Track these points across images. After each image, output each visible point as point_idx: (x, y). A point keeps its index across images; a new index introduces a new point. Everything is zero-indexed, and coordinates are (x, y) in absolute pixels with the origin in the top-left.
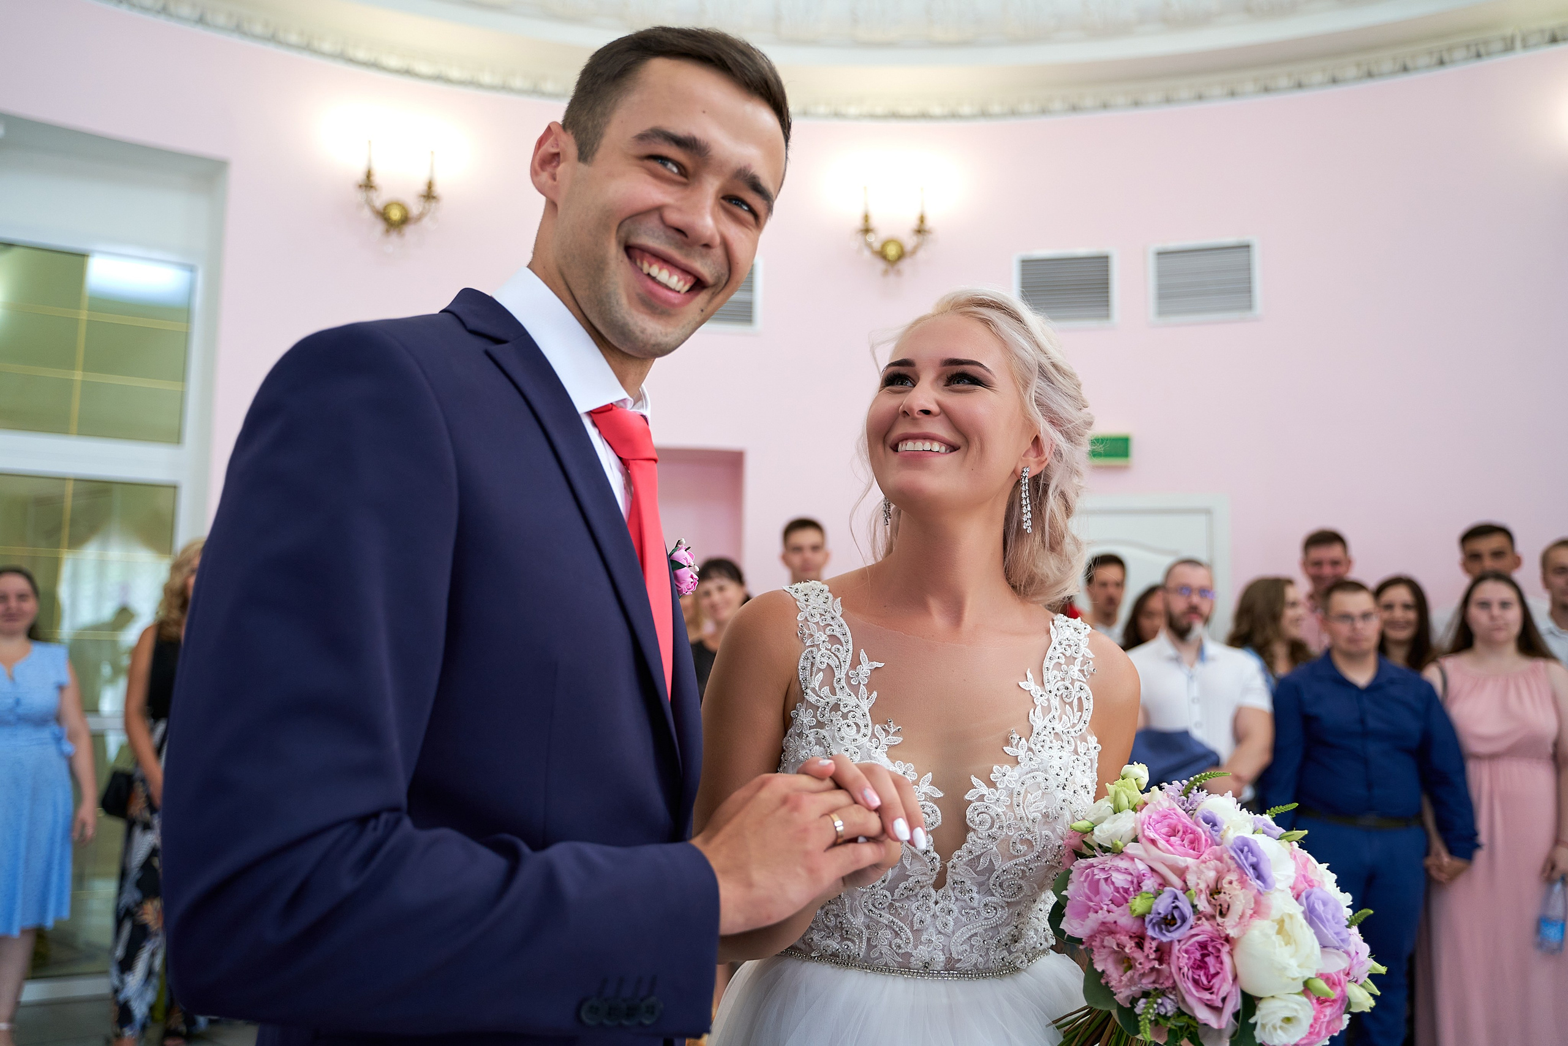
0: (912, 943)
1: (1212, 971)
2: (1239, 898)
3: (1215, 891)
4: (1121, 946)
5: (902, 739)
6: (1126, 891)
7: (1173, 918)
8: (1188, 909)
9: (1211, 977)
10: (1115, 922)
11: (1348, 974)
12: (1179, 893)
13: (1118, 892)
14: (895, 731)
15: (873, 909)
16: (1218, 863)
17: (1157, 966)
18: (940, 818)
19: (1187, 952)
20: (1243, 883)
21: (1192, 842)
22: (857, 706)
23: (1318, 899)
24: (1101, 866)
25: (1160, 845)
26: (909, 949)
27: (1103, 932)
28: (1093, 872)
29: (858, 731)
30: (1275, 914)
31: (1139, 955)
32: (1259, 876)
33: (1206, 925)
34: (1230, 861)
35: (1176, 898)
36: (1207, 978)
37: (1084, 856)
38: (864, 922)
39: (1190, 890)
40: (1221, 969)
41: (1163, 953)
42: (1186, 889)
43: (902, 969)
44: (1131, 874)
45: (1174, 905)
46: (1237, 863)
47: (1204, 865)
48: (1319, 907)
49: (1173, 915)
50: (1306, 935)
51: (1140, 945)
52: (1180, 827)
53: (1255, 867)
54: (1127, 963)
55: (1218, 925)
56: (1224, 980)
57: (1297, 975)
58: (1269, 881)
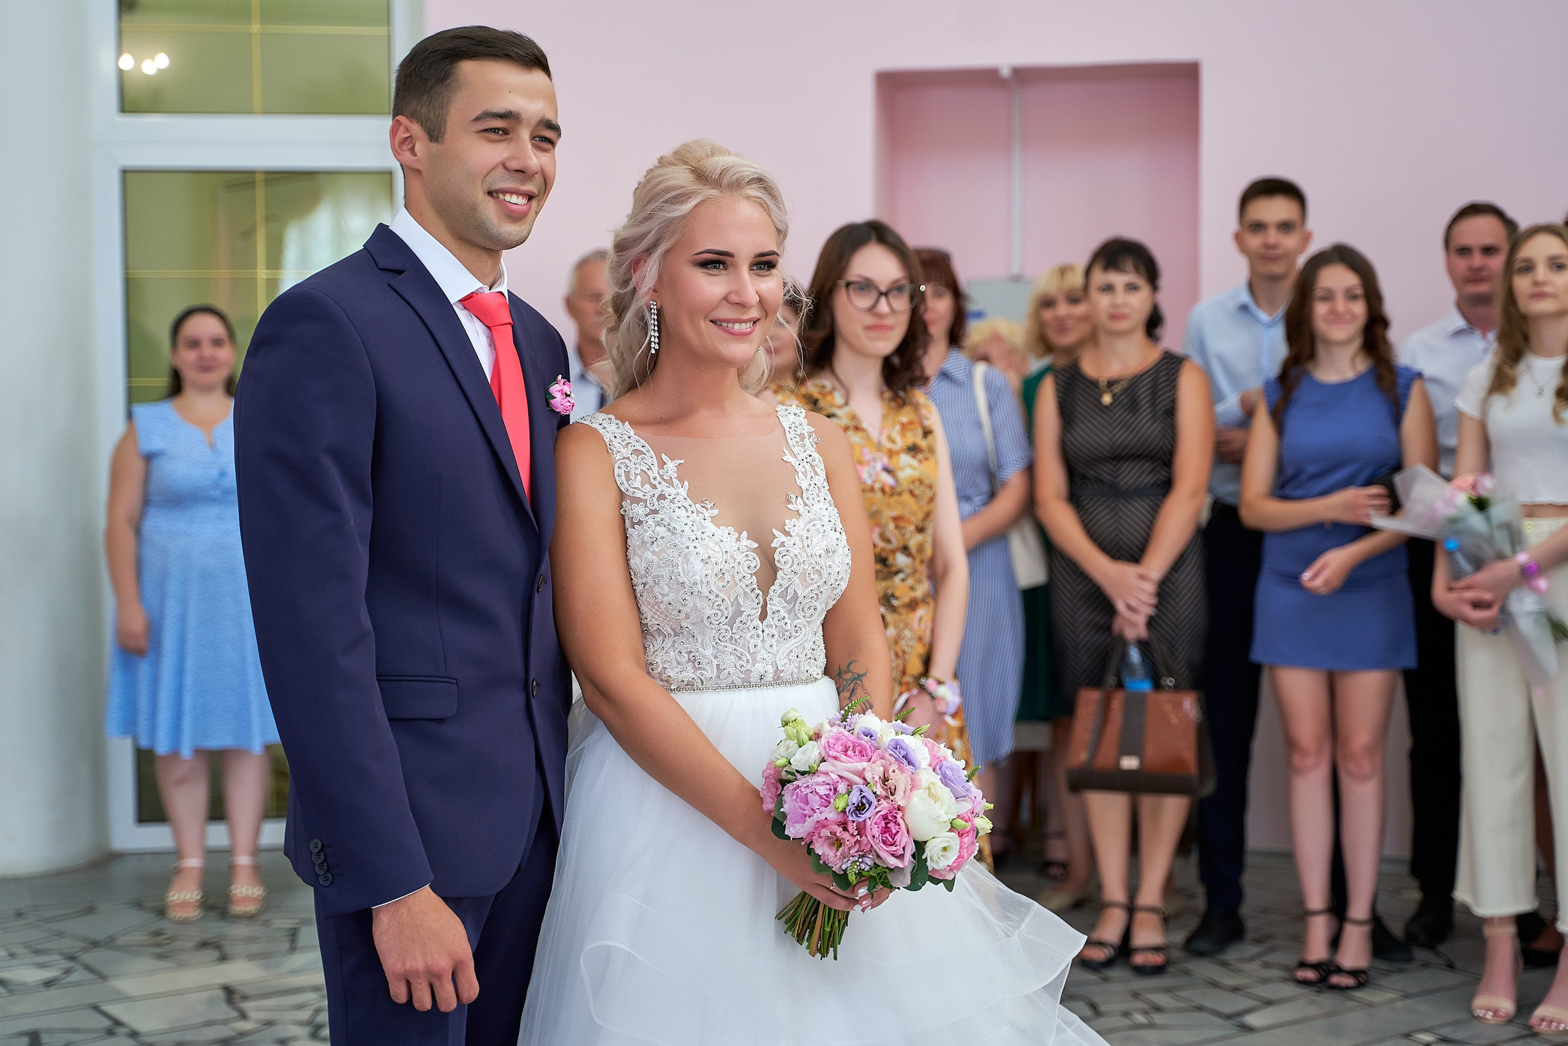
0: (751, 662)
1: (894, 832)
2: (899, 779)
3: (885, 780)
4: (833, 833)
5: (718, 511)
6: (827, 796)
7: (863, 804)
8: (872, 796)
9: (893, 836)
10: (826, 819)
11: (973, 813)
12: (864, 788)
13: (822, 798)
14: (711, 507)
15: (719, 642)
16: (883, 760)
17: (859, 839)
18: (759, 563)
19: (876, 824)
20: (901, 769)
21: (861, 752)
22: (678, 494)
23: (947, 768)
24: (805, 785)
25: (842, 759)
26: (749, 666)
27: (819, 828)
28: (801, 790)
29: (687, 510)
30: (924, 784)
31: (846, 836)
32: (910, 763)
33: (884, 803)
34: (890, 757)
35: (861, 791)
36: (892, 838)
37: (790, 782)
38: (712, 654)
39: (869, 783)
40: (900, 829)
41: (861, 829)
42: (867, 784)
43: (745, 684)
44: (829, 784)
45: (862, 796)
46: (894, 757)
47: (874, 764)
48: (949, 773)
49: (862, 803)
50: (945, 792)
51: (845, 829)
52: (850, 744)
53: (905, 757)
54: (838, 843)
55: (892, 801)
56: (902, 836)
57: (946, 819)
58: (916, 764)
